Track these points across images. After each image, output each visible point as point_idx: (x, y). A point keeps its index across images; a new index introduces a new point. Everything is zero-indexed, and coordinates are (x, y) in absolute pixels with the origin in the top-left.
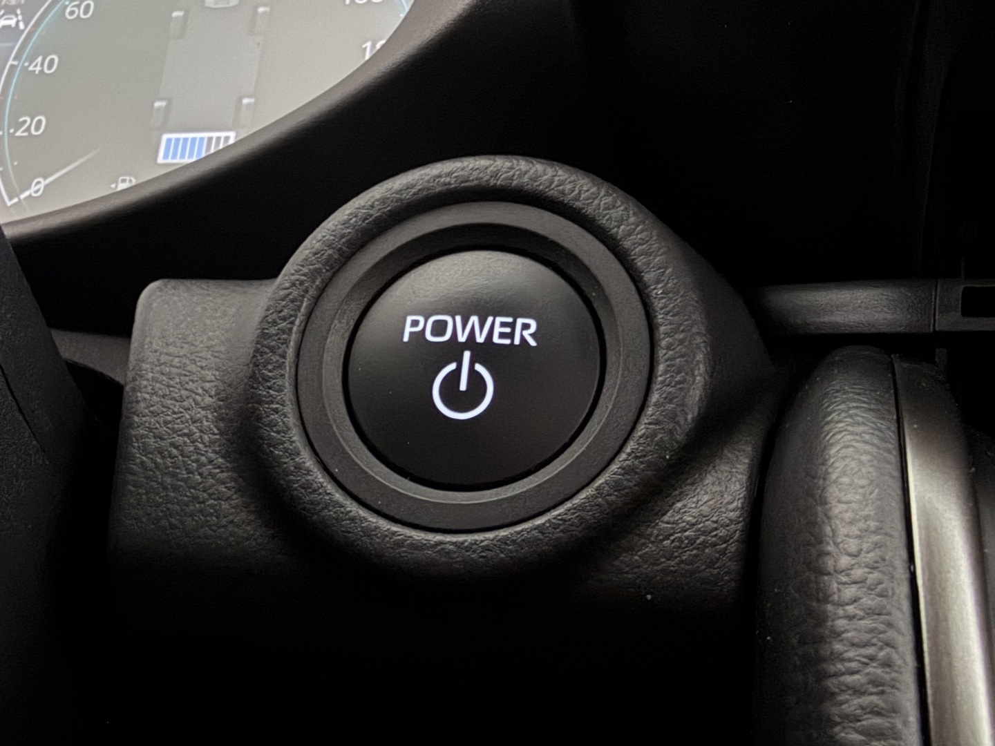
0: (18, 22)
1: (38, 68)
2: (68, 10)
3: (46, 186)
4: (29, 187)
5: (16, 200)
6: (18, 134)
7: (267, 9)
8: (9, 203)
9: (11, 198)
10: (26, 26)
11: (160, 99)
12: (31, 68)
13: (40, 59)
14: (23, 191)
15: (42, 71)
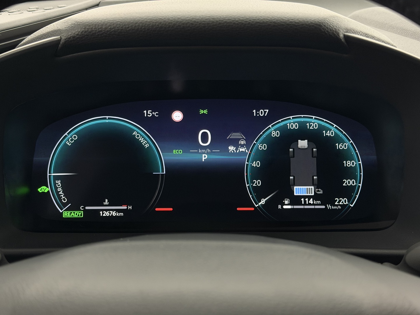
0: (245, 150)
1: (255, 165)
2: (259, 147)
3: (265, 201)
4: (261, 201)
5: (258, 205)
6: (254, 185)
7: (316, 149)
8: (256, 206)
9: (256, 205)
10: (248, 151)
11: (292, 176)
12: (253, 165)
13: (255, 162)
14: (259, 203)
15: (256, 166)
